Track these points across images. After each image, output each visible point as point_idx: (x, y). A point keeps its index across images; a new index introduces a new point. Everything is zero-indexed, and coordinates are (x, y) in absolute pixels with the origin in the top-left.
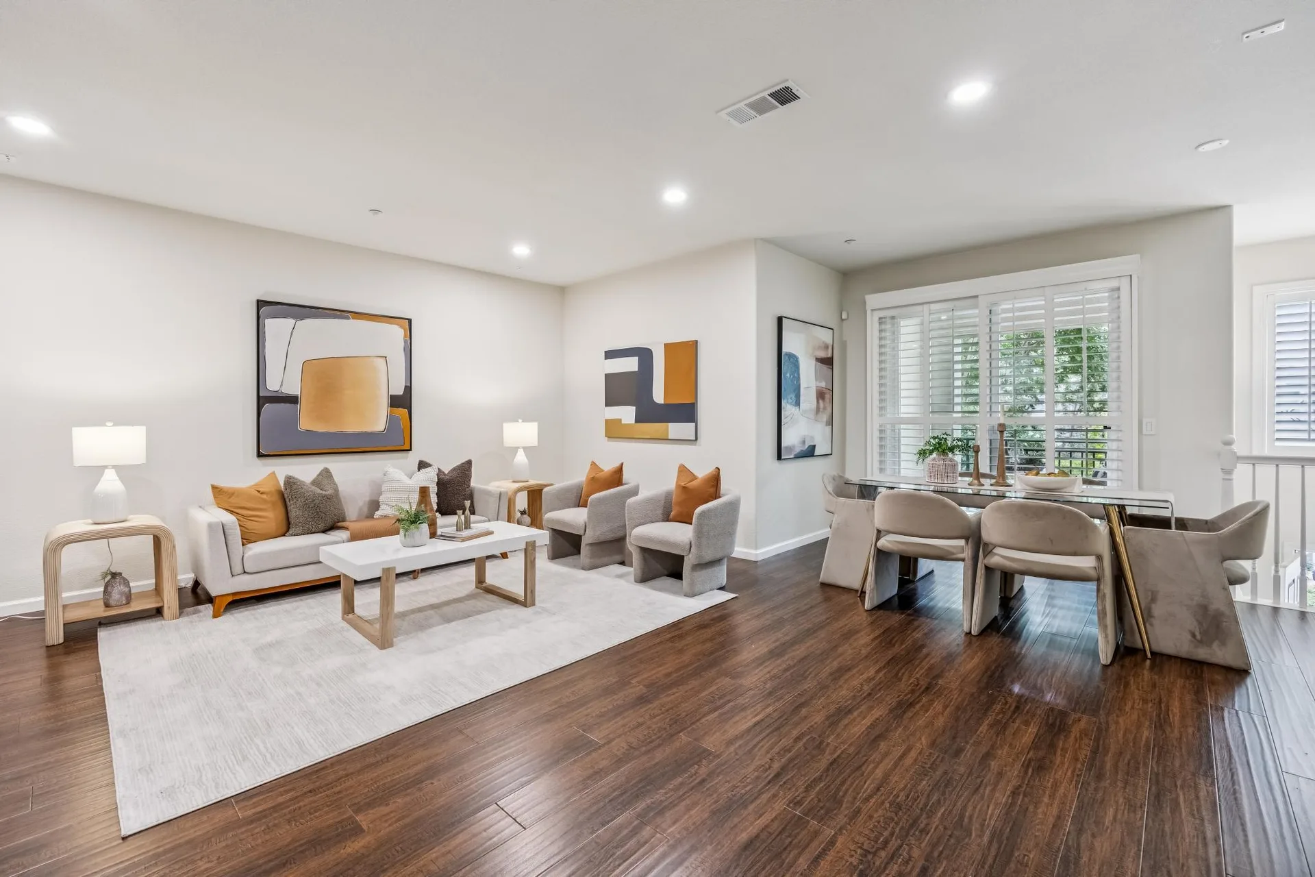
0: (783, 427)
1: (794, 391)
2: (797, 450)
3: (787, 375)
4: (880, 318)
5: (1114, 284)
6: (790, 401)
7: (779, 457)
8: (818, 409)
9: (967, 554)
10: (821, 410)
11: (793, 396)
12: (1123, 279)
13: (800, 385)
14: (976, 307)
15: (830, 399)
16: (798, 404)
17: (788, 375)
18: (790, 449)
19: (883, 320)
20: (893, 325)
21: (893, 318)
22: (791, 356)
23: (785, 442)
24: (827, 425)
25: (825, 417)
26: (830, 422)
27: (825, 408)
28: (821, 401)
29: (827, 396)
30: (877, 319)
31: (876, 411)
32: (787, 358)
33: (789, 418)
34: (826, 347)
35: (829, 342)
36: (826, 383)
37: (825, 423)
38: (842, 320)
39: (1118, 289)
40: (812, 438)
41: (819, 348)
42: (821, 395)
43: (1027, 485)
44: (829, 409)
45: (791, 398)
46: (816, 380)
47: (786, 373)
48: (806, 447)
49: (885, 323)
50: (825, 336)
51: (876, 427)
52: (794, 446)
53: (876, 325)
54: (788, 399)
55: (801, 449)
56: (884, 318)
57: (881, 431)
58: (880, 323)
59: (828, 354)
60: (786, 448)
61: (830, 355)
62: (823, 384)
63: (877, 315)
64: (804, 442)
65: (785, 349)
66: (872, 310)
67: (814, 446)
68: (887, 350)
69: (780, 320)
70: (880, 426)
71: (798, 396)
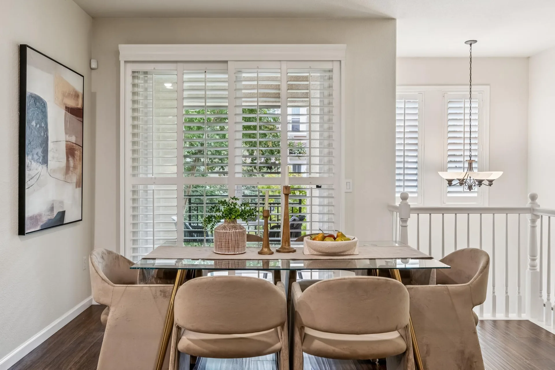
0: (27, 192)
1: (41, 145)
2: (45, 219)
3: (32, 124)
4: (134, 72)
5: (328, 66)
6: (36, 157)
7: (21, 231)
8: (68, 167)
9: (282, 343)
10: (71, 169)
11: (39, 150)
12: (335, 63)
13: (47, 137)
14: (225, 71)
15: (80, 159)
16: (45, 161)
17: (34, 123)
18: (36, 219)
19: (136, 74)
20: (146, 81)
21: (146, 73)
22: (37, 99)
23: (29, 212)
24: (76, 187)
25: (74, 178)
26: (80, 184)
27: (75, 167)
28: (71, 159)
29: (78, 153)
30: (130, 73)
31: (129, 170)
32: (32, 101)
33: (35, 179)
34: (77, 96)
35: (79, 90)
36: (76, 137)
37: (74, 185)
38: (92, 69)
39: (331, 71)
40: (62, 202)
41: (69, 95)
42: (70, 151)
43: (315, 250)
44: (79, 170)
45: (37, 154)
46: (66, 133)
47: (30, 122)
48: (55, 213)
49: (138, 78)
50: (76, 83)
51: (129, 188)
52: (40, 215)
53: (129, 79)
54: (33, 155)
55: (49, 217)
56: (137, 72)
57: (134, 192)
58: (134, 77)
59: (78, 104)
60: (31, 218)
61: (80, 106)
62: (73, 139)
63: (131, 68)
64: (52, 209)
65: (31, 89)
66: (126, 62)
67: (64, 213)
68: (140, 106)
69: (23, 49)
70: (133, 186)
71: (45, 152)
